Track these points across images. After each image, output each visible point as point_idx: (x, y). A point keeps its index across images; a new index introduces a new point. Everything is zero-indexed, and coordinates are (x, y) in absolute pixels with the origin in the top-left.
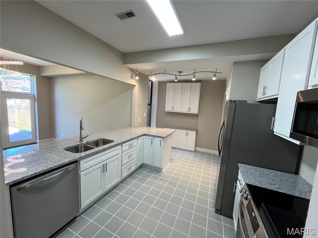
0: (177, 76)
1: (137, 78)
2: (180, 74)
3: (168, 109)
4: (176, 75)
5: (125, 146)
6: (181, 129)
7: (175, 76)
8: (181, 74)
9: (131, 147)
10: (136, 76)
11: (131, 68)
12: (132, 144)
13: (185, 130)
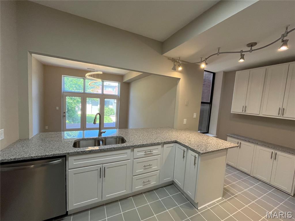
0: (243, 53)
1: (180, 69)
2: (251, 49)
3: (236, 108)
4: (242, 51)
5: (139, 153)
6: (260, 145)
7: (240, 54)
8: (253, 48)
9: (148, 154)
10: (179, 66)
11: (173, 58)
12: (151, 150)
13: (268, 147)
